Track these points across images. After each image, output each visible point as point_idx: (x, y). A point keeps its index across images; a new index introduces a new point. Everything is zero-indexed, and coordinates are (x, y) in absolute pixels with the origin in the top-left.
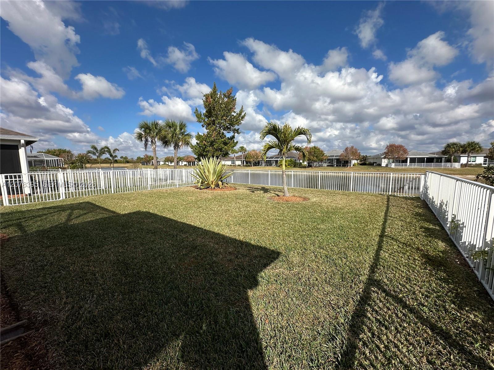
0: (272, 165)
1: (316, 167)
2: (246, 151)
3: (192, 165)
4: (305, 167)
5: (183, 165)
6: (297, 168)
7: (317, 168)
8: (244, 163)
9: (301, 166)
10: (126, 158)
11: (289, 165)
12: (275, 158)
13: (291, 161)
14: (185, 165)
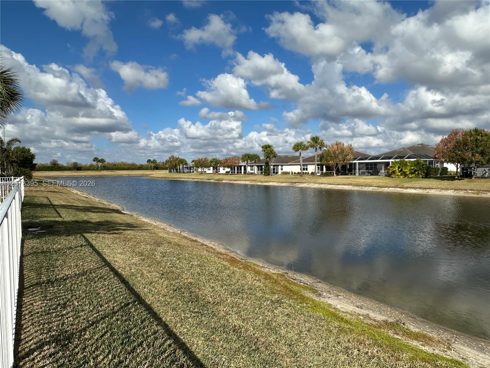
0: (378, 172)
1: (483, 177)
2: (322, 145)
3: (238, 172)
4: (452, 178)
5: (224, 172)
6: (431, 179)
7: (483, 180)
8: (322, 169)
9: (444, 175)
10: (154, 162)
11: (412, 173)
12: (382, 159)
13: (417, 164)
14: (227, 173)
